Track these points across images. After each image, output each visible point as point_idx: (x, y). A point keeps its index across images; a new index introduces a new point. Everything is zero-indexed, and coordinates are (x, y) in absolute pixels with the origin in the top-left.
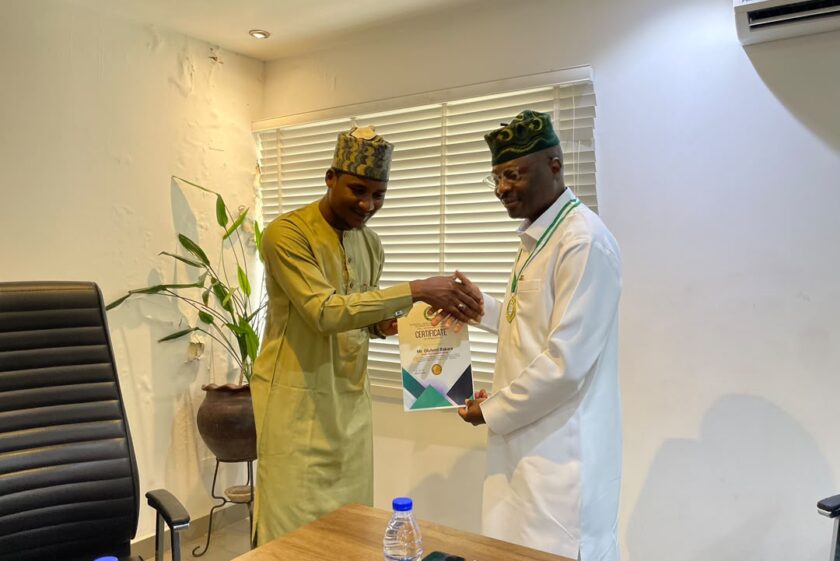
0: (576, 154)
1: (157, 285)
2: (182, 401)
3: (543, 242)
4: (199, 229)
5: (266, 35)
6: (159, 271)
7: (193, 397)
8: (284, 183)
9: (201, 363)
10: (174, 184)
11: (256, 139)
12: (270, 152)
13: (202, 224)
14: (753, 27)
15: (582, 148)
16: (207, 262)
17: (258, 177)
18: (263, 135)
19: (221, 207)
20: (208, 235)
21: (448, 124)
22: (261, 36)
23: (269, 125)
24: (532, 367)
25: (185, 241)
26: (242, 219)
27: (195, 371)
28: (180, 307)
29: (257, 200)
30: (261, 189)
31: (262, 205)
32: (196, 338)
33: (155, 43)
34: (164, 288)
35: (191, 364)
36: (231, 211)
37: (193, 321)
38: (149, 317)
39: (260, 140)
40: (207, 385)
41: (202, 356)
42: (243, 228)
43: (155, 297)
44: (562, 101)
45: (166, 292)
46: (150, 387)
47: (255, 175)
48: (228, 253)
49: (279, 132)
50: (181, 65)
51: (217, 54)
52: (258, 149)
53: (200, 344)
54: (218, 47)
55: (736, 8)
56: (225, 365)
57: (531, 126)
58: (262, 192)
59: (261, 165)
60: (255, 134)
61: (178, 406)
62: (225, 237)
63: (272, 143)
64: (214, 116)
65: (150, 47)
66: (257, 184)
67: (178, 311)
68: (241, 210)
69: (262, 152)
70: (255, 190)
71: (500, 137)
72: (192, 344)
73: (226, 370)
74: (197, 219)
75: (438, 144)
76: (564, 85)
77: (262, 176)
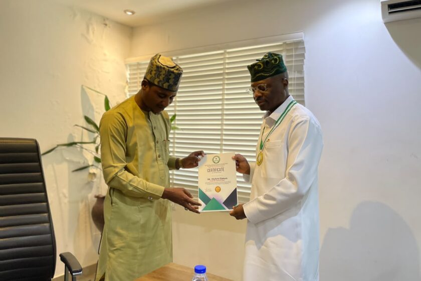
0: (294, 78)
1: (72, 141)
2: (84, 204)
3: (279, 122)
4: (95, 113)
5: (133, 13)
6: (73, 135)
7: (89, 201)
9: (94, 183)
10: (83, 89)
11: (126, 67)
12: (134, 74)
13: (97, 110)
14: (390, 13)
15: (299, 76)
17: (127, 87)
18: (130, 66)
19: (107, 102)
21: (227, 61)
22: (129, 13)
23: (133, 60)
24: (278, 186)
25: (88, 120)
27: (91, 188)
28: (84, 154)
30: (128, 93)
32: (92, 170)
33: (75, 15)
34: (75, 143)
35: (89, 184)
36: (113, 104)
37: (91, 161)
38: (67, 158)
39: (129, 68)
40: (97, 195)
41: (95, 180)
43: (71, 148)
44: (288, 50)
45: (77, 146)
46: (67, 195)
47: (125, 86)
49: (139, 64)
50: (88, 27)
51: (107, 22)
52: (128, 73)
53: (94, 174)
54: (108, 19)
55: (382, 3)
57: (273, 61)
58: (129, 95)
59: (129, 81)
60: (126, 65)
61: (81, 206)
63: (134, 70)
64: (105, 55)
65: (72, 17)
66: (126, 90)
67: (83, 156)
69: (130, 74)
70: (125, 94)
71: (256, 67)
72: (90, 173)
74: (94, 108)
75: (222, 72)
76: (288, 41)
77: (129, 87)
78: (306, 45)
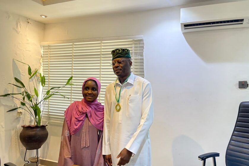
0: (139, 59)
1: (7, 94)
2: (14, 131)
4: (21, 75)
5: (46, 17)
6: (7, 89)
7: (18, 129)
8: (50, 62)
9: (21, 118)
10: (13, 61)
11: (41, 48)
12: (46, 52)
13: (23, 74)
15: (140, 57)
16: (24, 87)
17: (42, 59)
18: (43, 46)
19: (30, 70)
20: (25, 78)
21: (102, 48)
22: (44, 17)
23: (46, 43)
25: (16, 80)
26: (36, 72)
27: (19, 121)
28: (14, 100)
29: (41, 66)
30: (42, 63)
31: (42, 68)
32: (19, 110)
33: (9, 17)
34: (9, 95)
35: (18, 119)
36: (33, 70)
37: (19, 105)
38: (4, 104)
39: (43, 48)
40: (23, 125)
41: (21, 116)
42: (36, 75)
43: (6, 97)
44: (135, 44)
45: (10, 96)
46: (4, 126)
47: (40, 59)
48: (31, 83)
49: (49, 46)
50: (17, 24)
51: (29, 21)
52: (42, 51)
53: (21, 112)
54: (30, 19)
55: (181, 23)
56: (29, 119)
57: (126, 50)
58: (43, 64)
59: (42, 56)
60: (41, 46)
61: (13, 132)
62: (30, 78)
63: (46, 49)
64: (28, 40)
65: (7, 18)
66: (41, 61)
67: (14, 102)
68: (36, 70)
69: (43, 52)
70: (40, 63)
71: (118, 51)
72: (18, 112)
73: (29, 120)
74: (21, 72)
75: (100, 53)
76: (135, 39)
77: (43, 59)
78: (144, 42)
